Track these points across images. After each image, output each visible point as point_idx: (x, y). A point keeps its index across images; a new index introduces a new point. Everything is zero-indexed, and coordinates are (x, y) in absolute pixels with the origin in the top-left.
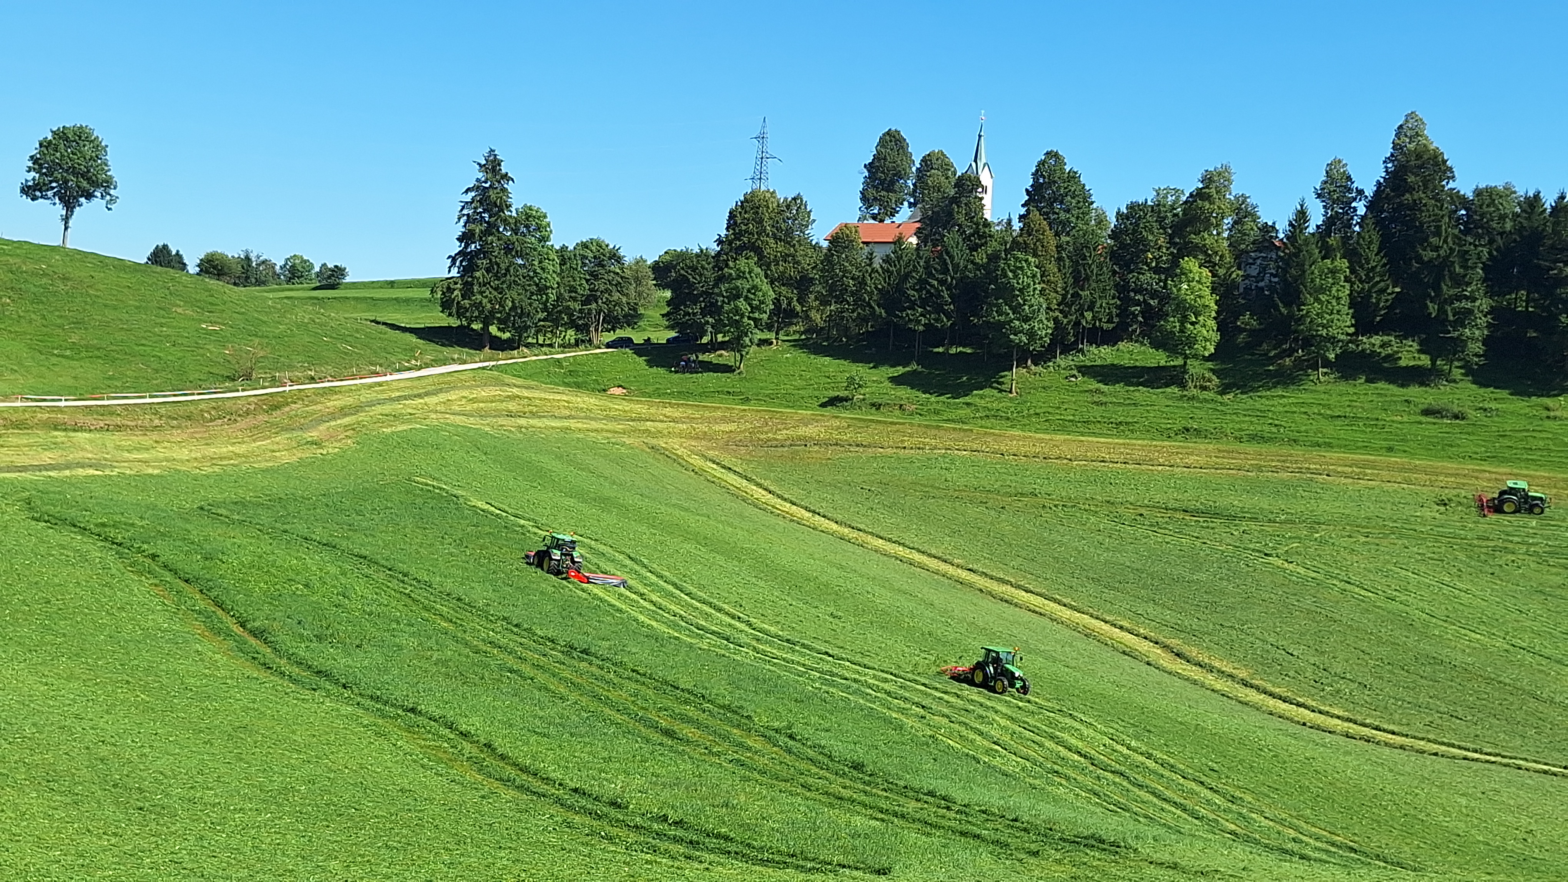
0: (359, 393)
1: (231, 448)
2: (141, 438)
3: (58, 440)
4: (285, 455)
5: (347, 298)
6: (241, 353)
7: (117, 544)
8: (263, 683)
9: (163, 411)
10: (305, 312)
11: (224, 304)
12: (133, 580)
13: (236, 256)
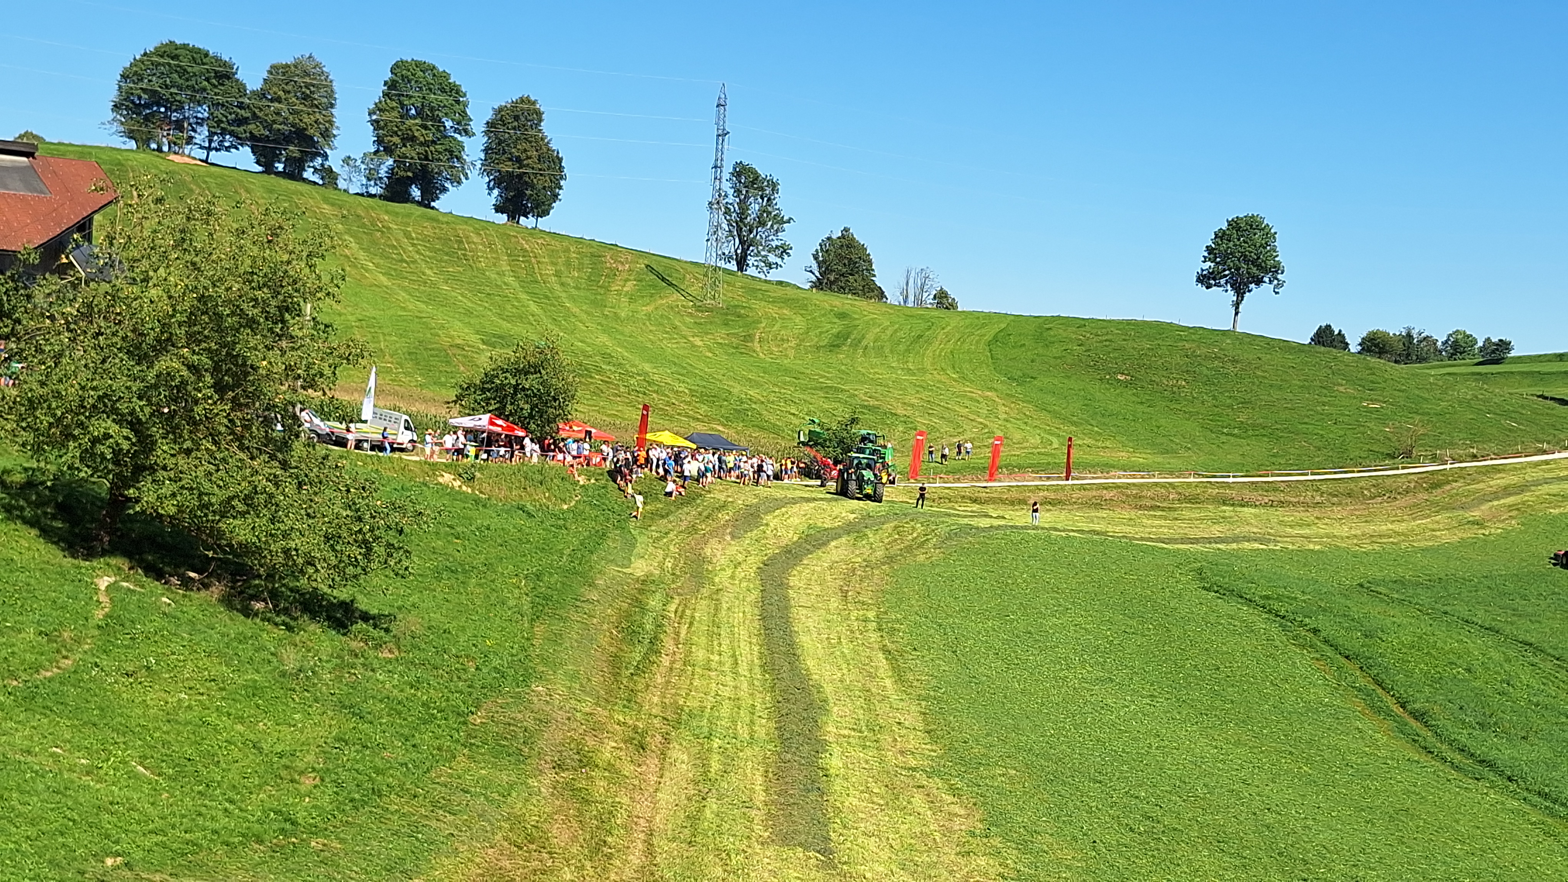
0: (1524, 472)
1: (1390, 526)
2: (1303, 514)
3: (1227, 514)
4: (1445, 535)
5: (1512, 373)
6: (1401, 431)
7: (1280, 616)
8: (1424, 767)
9: (1324, 488)
10: (1467, 388)
11: (1385, 382)
12: (1295, 653)
13: (1398, 334)
